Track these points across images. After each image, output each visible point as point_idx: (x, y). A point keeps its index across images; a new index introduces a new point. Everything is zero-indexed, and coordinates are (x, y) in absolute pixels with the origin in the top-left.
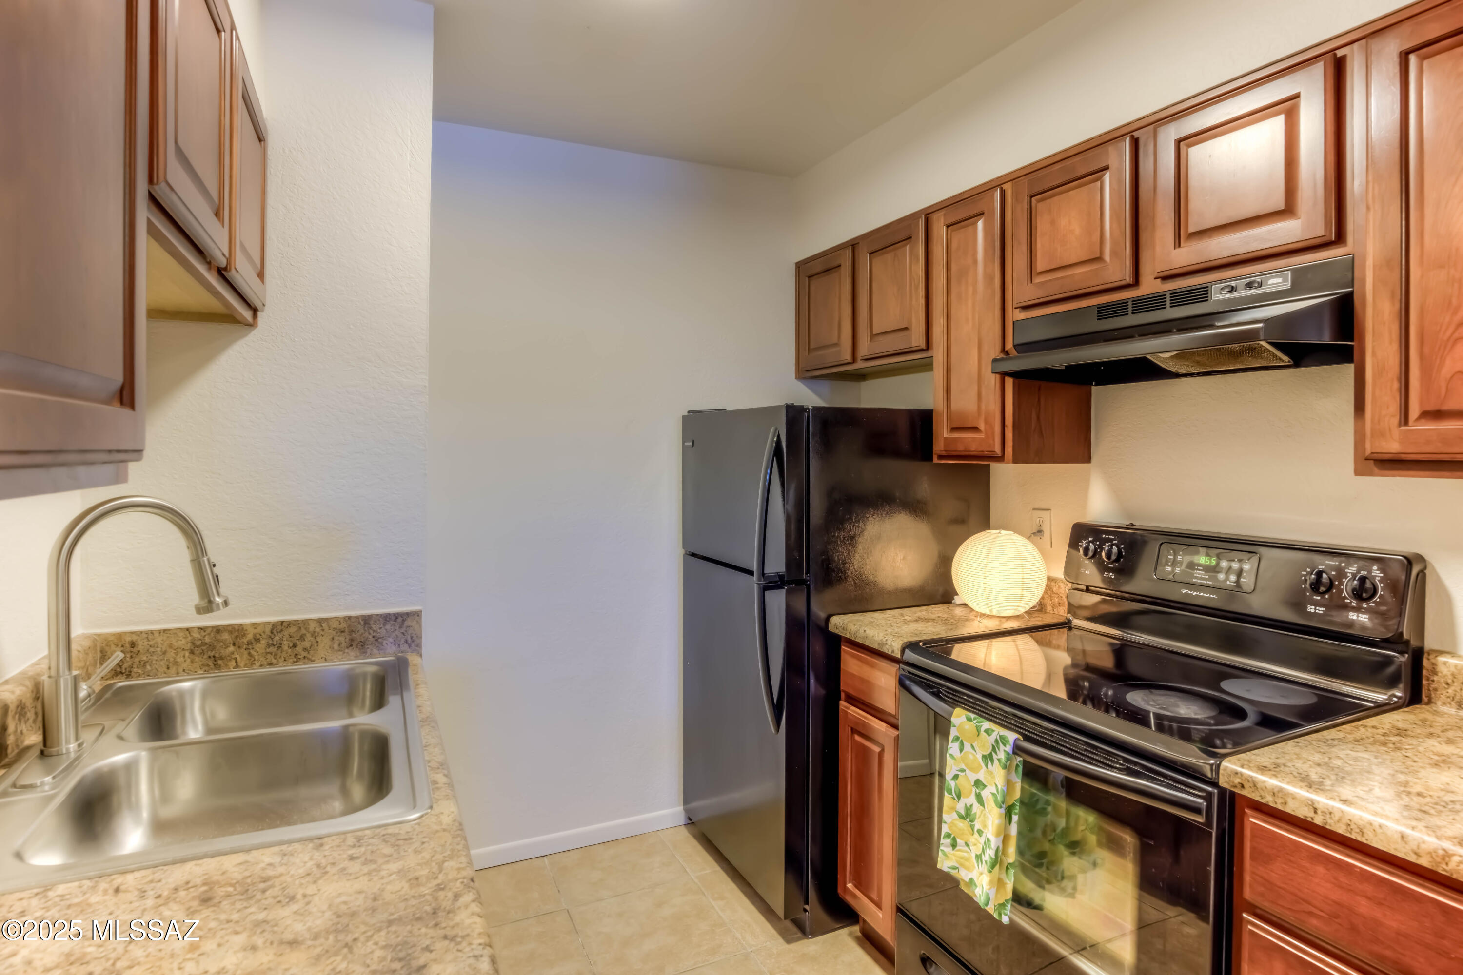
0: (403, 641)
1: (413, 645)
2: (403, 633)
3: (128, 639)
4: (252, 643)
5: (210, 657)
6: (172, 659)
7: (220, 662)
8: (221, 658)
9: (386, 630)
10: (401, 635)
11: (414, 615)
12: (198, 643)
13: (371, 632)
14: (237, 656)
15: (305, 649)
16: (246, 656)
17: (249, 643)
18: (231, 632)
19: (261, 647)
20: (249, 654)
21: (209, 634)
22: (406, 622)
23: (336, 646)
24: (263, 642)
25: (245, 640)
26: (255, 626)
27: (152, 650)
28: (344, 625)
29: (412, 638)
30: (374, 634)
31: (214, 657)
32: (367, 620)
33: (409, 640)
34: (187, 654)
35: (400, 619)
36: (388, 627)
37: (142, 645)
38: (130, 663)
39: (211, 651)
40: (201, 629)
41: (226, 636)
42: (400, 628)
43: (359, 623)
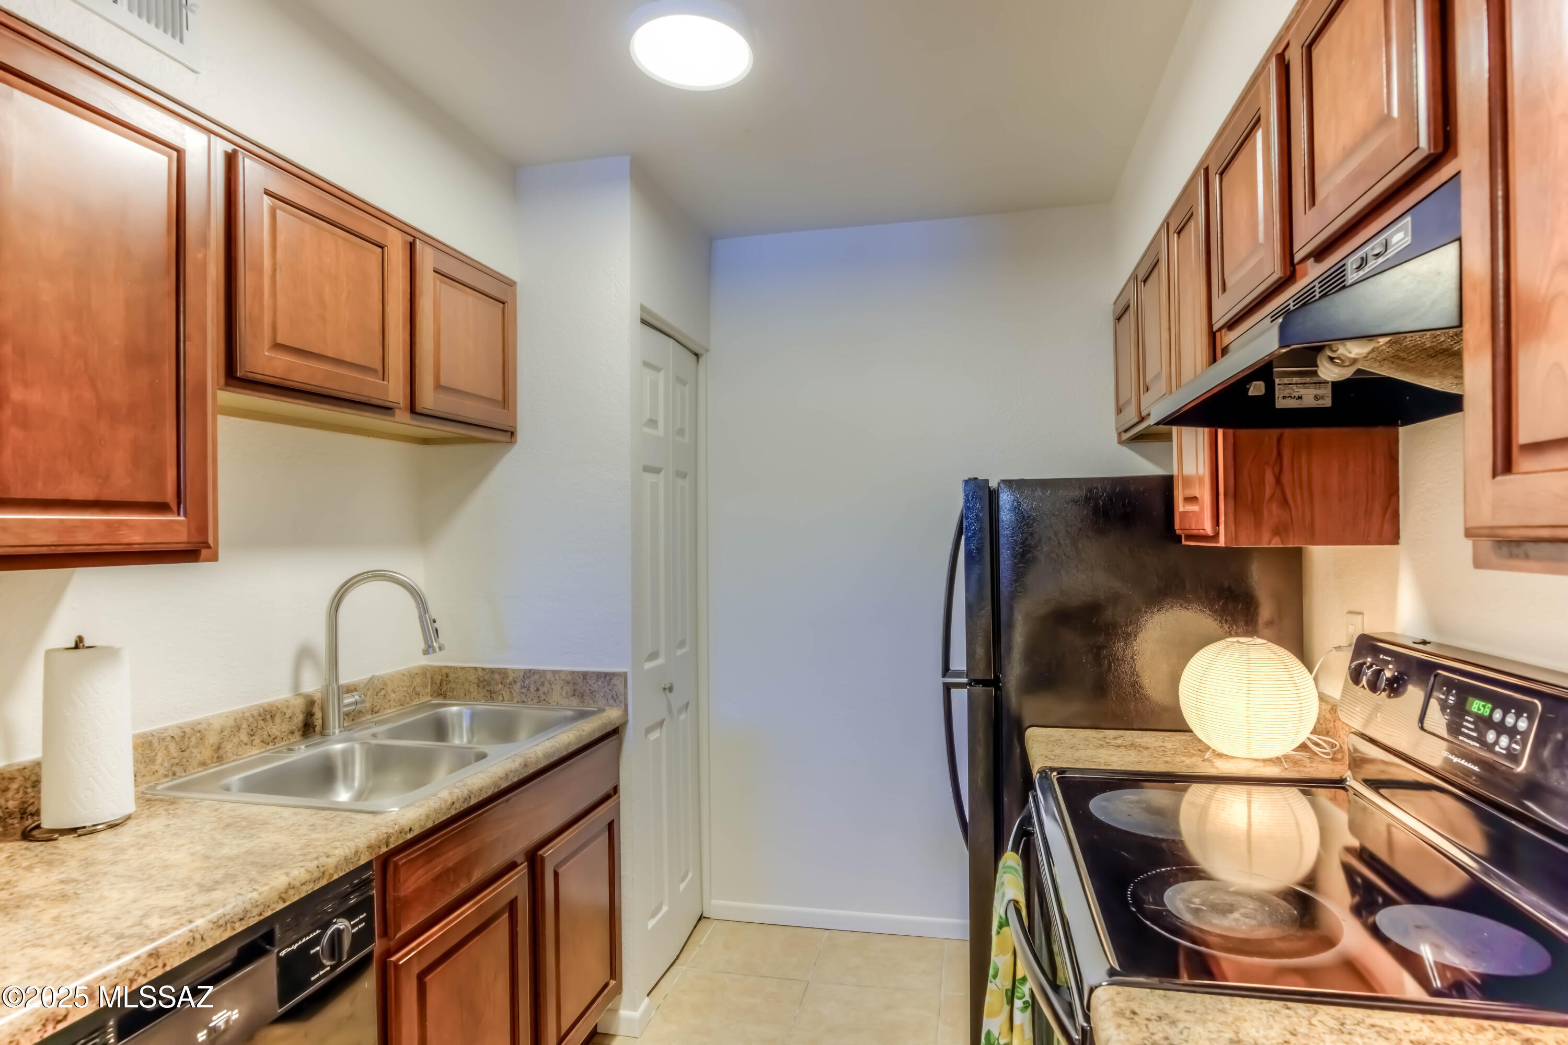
0: (610, 697)
1: (617, 701)
2: (610, 690)
3: (445, 671)
4: (512, 684)
5: (488, 691)
6: (467, 689)
7: (494, 695)
8: (494, 692)
9: (598, 685)
10: (609, 691)
11: (618, 675)
12: (482, 679)
13: (588, 686)
14: (503, 692)
15: (544, 693)
16: (508, 692)
17: (510, 684)
18: (500, 674)
19: (517, 687)
20: (510, 691)
21: (487, 673)
22: (612, 681)
23: (564, 694)
24: (519, 684)
25: (508, 681)
26: (514, 670)
27: (457, 680)
28: (569, 678)
29: (617, 694)
30: (590, 688)
31: (490, 691)
32: (585, 675)
33: (615, 697)
34: (475, 686)
35: (607, 677)
36: (600, 683)
37: (452, 676)
38: (445, 689)
39: (489, 686)
40: (483, 669)
41: (497, 676)
42: (608, 685)
43: (580, 678)
